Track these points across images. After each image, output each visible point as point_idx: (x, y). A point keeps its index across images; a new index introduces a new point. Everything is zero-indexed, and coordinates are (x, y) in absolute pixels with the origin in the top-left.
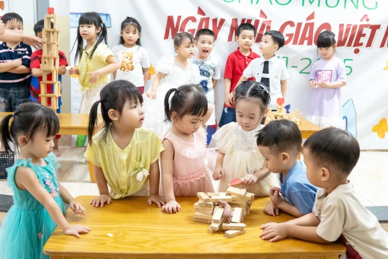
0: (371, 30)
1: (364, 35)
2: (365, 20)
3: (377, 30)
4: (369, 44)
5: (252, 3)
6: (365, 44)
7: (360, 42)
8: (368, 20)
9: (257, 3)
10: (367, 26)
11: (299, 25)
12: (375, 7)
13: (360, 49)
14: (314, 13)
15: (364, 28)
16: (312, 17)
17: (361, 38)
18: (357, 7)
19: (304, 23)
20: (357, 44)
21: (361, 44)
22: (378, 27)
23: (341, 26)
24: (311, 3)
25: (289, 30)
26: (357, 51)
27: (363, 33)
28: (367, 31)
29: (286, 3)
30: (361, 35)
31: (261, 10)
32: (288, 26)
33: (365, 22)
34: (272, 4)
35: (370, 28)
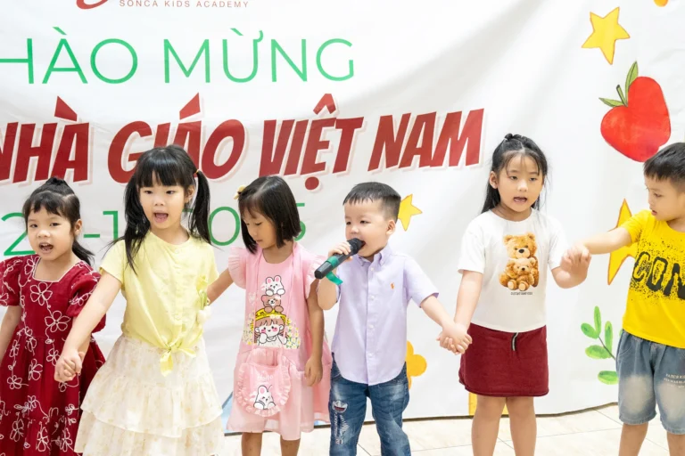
0: (341, 130)
1: (325, 145)
2: (325, 108)
3: (356, 130)
4: (341, 165)
5: (31, 81)
6: (331, 165)
7: (316, 162)
8: (332, 109)
9: (45, 81)
10: (329, 122)
11: (164, 129)
12: (348, 73)
13: (320, 179)
14: (197, 97)
15: (324, 129)
16: (193, 106)
17: (319, 151)
18: (303, 76)
19: (175, 122)
20: (311, 166)
21: (322, 166)
22: (358, 122)
23: (269, 126)
24: (188, 73)
25: (139, 144)
26: (312, 184)
27: (321, 139)
28: (332, 135)
29: (123, 76)
30: (317, 144)
31: (59, 100)
32: (135, 134)
33: (325, 114)
34: (85, 81)
35: (337, 127)
